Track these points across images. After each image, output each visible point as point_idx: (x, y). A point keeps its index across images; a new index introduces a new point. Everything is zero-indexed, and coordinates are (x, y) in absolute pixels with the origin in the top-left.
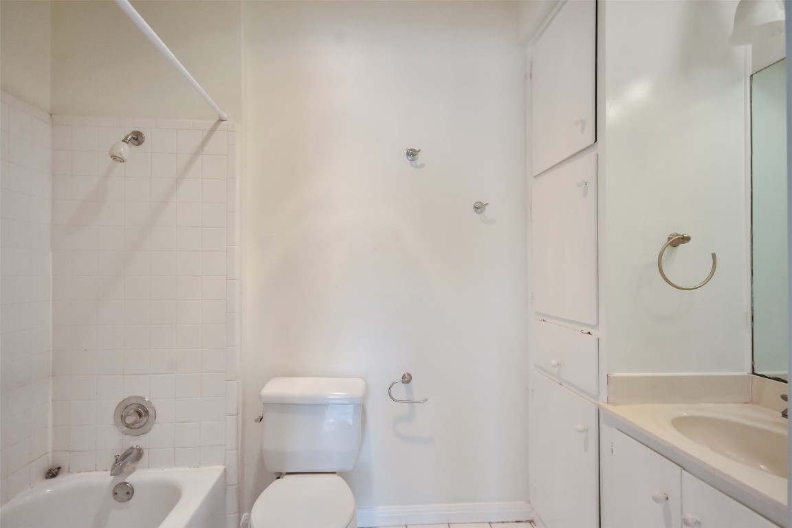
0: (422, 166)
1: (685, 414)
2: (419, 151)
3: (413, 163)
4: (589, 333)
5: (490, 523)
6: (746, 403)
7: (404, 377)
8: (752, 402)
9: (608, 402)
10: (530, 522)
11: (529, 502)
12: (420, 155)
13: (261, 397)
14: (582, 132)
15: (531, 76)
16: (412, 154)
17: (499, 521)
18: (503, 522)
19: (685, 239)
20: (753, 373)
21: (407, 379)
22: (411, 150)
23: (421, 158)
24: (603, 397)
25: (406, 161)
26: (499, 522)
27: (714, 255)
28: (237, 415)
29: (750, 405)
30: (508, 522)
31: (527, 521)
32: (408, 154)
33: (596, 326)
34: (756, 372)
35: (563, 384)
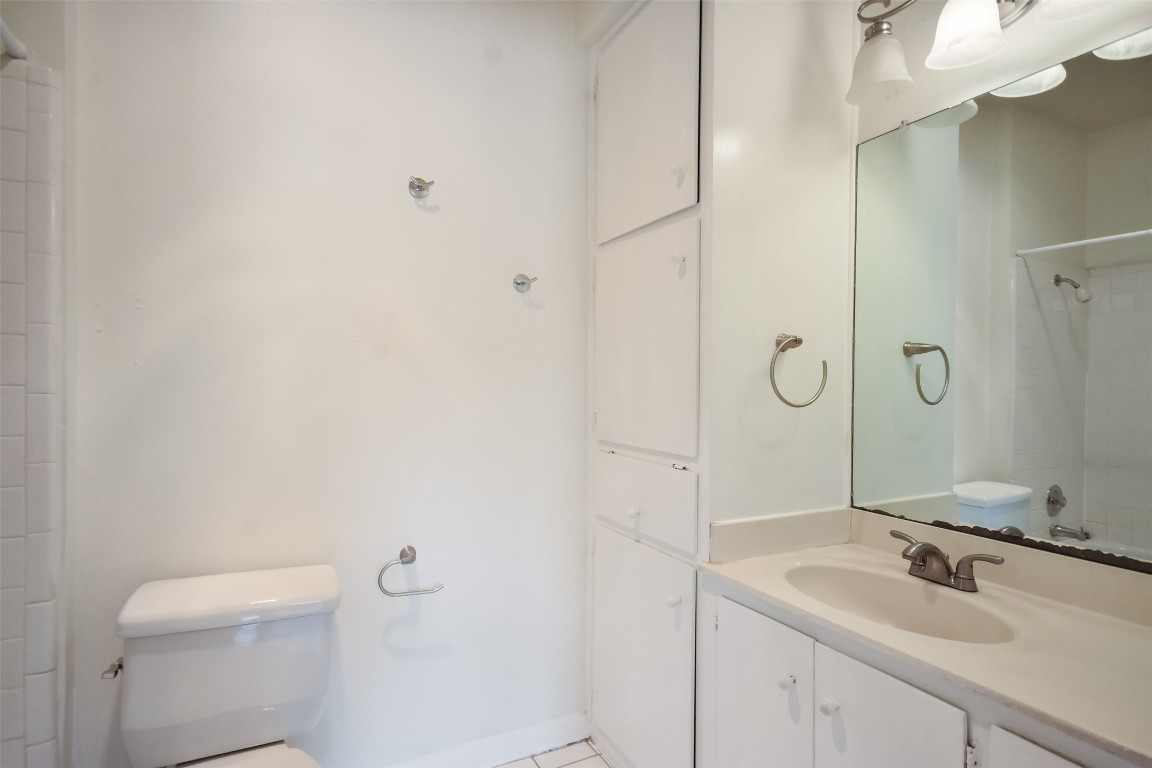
0: (435, 209)
1: (798, 564)
2: (432, 183)
3: (420, 202)
4: (684, 468)
5: (532, 757)
6: (845, 543)
7: (403, 555)
8: (851, 541)
9: (710, 562)
10: (587, 740)
11: (586, 712)
12: (431, 189)
13: (118, 627)
14: (679, 185)
15: (595, 97)
16: (419, 187)
17: (544, 750)
18: (550, 751)
19: (797, 342)
20: (853, 506)
21: (407, 556)
22: (418, 179)
23: (432, 196)
24: (704, 555)
25: (408, 196)
26: (545, 752)
27: (824, 363)
28: (54, 669)
29: (849, 545)
30: (557, 749)
31: (582, 741)
32: (412, 186)
33: (695, 459)
34: (855, 505)
35: (642, 541)
